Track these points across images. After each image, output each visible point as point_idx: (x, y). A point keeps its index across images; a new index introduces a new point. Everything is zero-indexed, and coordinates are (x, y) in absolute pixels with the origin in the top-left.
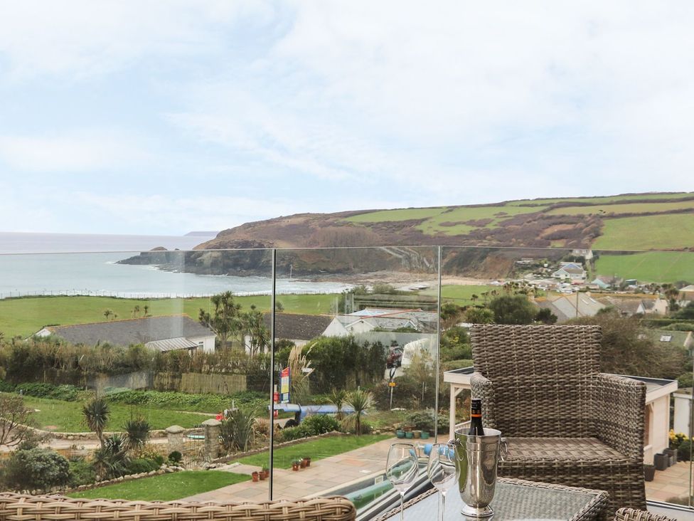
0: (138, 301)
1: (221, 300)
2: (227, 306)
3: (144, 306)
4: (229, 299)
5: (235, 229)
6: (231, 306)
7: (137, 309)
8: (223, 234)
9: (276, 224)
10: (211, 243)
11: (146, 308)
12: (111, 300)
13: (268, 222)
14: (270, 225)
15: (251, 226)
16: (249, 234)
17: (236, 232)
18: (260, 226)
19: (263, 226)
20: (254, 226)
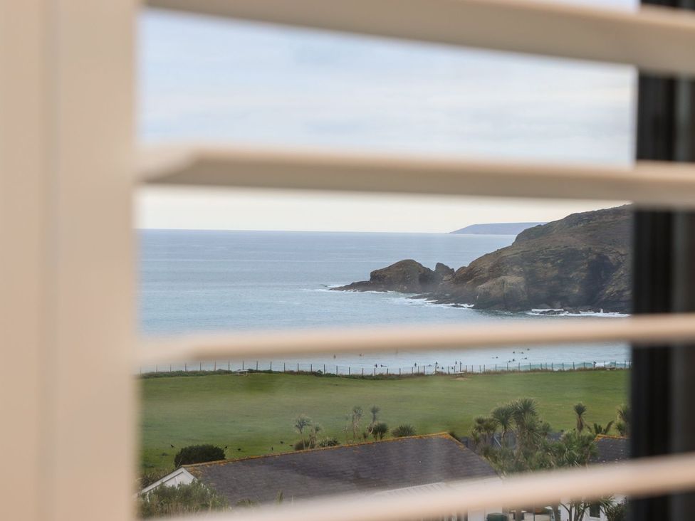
8: (528, 235)
10: (505, 254)
15: (582, 221)
16: (578, 235)
17: (554, 232)
18: (601, 221)
19: (606, 220)
20: (589, 221)
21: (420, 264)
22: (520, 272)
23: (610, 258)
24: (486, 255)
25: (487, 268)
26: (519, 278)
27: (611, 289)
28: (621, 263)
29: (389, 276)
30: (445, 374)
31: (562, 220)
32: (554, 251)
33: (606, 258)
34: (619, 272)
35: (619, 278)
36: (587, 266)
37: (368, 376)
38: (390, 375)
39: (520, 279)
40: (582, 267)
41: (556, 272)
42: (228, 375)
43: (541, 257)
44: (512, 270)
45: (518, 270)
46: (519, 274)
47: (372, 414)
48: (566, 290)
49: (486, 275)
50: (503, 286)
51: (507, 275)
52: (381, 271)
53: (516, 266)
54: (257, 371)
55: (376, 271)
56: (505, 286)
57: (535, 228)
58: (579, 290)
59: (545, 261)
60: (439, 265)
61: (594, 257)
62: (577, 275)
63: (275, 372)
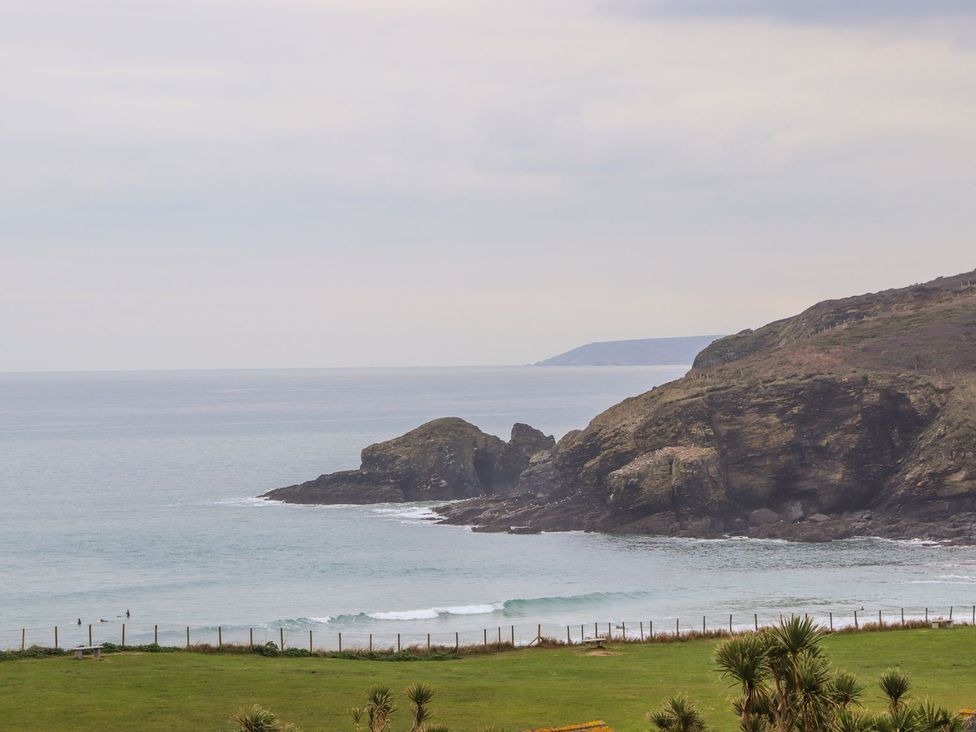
0: (371, 665)
1: (765, 660)
2: (791, 686)
3: (413, 687)
4: (803, 655)
5: (773, 329)
6: (812, 687)
7: (380, 702)
8: (720, 353)
9: (958, 301)
10: (671, 396)
11: (421, 697)
12: (255, 664)
13: (922, 293)
14: (933, 307)
15: (846, 317)
16: (837, 349)
17: (781, 345)
18: (887, 315)
19: (900, 314)
20: (859, 316)
21: (476, 429)
22: (708, 438)
23: (912, 398)
24: (628, 401)
25: (631, 429)
26: (704, 451)
27: (917, 470)
28: (937, 410)
29: (405, 457)
30: (562, 645)
31: (797, 318)
32: (783, 387)
33: (903, 399)
34: (934, 430)
35: (933, 445)
36: (859, 418)
37: (382, 653)
38: (434, 649)
39: (708, 452)
40: (849, 422)
41: (790, 434)
42: (55, 659)
43: (753, 401)
44: (689, 432)
45: (701, 433)
46: (704, 441)
47: (414, 706)
48: (812, 475)
49: (629, 447)
50: (671, 470)
51: (676, 445)
52: (386, 445)
53: (699, 423)
54: (124, 649)
55: (374, 448)
56: (674, 470)
57: (737, 338)
58: (844, 475)
59: (764, 409)
60: (520, 429)
61: (877, 395)
62: (837, 439)
63: (167, 650)
